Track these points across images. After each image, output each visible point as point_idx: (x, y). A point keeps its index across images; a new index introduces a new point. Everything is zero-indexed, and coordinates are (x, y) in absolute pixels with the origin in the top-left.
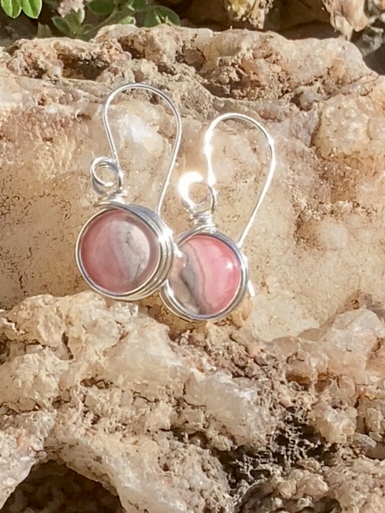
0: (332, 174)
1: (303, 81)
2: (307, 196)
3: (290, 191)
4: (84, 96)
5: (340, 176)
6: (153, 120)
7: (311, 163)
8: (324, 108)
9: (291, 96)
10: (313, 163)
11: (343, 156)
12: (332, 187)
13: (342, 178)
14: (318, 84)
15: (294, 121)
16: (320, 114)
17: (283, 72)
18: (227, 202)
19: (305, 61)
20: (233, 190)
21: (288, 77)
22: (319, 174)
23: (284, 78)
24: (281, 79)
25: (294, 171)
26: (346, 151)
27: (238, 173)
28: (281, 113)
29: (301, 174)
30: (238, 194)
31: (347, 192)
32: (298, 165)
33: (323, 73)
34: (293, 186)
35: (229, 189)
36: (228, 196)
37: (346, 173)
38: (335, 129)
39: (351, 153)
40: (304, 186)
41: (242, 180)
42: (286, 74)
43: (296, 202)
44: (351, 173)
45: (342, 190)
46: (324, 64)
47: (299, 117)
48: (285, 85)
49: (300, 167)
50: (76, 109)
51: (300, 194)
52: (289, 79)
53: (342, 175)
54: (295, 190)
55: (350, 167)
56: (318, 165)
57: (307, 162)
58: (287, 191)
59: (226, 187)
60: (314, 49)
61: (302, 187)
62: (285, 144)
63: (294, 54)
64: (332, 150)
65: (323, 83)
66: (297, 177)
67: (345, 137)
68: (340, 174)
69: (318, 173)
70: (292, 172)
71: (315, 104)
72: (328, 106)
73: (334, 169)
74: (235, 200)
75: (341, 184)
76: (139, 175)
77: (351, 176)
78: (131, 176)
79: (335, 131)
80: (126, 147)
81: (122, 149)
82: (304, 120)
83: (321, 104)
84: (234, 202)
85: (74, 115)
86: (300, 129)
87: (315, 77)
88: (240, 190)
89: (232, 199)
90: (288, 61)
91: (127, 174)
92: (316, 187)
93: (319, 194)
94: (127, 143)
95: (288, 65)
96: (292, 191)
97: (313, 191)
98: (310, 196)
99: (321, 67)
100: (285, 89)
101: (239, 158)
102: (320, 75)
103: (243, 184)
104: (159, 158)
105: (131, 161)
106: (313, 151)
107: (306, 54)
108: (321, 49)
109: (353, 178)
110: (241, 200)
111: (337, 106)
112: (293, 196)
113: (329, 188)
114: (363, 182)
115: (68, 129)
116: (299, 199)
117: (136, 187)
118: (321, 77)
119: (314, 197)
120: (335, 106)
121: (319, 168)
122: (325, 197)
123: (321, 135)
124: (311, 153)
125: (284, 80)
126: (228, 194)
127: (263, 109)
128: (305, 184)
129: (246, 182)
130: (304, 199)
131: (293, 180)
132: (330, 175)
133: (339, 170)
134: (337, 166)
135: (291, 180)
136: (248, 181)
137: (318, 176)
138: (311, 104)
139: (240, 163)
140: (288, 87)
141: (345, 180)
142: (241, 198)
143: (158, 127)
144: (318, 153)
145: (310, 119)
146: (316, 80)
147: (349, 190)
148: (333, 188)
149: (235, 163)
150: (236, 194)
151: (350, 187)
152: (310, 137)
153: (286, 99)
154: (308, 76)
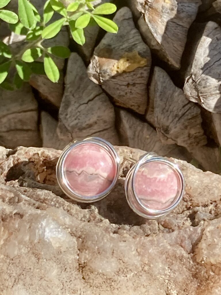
0: (201, 275)
1: (202, 203)
2: (178, 289)
3: (166, 284)
4: (25, 200)
5: (206, 278)
6: (65, 224)
7: (186, 265)
8: (207, 226)
9: (189, 212)
10: (188, 265)
11: (210, 264)
12: (198, 284)
13: (207, 279)
14: (211, 207)
15: (181, 233)
16: (203, 230)
17: (187, 195)
18: (109, 289)
19: (204, 189)
20: (115, 281)
21: (191, 199)
22: (192, 274)
23: (188, 199)
24: (185, 200)
25: (171, 270)
26: (212, 261)
27: (121, 269)
28: (175, 225)
29: (176, 273)
30: (117, 284)
31: (206, 291)
32: (175, 266)
33: (216, 200)
34: (169, 280)
35: (112, 280)
36: (110, 284)
37: (210, 277)
38: (210, 243)
39: (215, 263)
40: (177, 281)
41: (123, 275)
42: (190, 196)
43: (169, 292)
44: (213, 277)
45: (204, 289)
46: (218, 193)
47: (186, 231)
48: (188, 204)
49: (176, 268)
50: (15, 209)
51: (173, 287)
52: (191, 200)
53: (207, 277)
54: (170, 284)
55: (214, 272)
56: (192, 267)
57: (184, 264)
58: (163, 284)
59: (111, 279)
60: (212, 182)
61: (175, 282)
62: (168, 250)
63: (196, 184)
64: (203, 259)
65: (216, 206)
66: (172, 274)
67: (214, 251)
68: (205, 276)
69: (191, 272)
70: (170, 271)
71: (202, 222)
72: (210, 225)
73: (203, 272)
74: (115, 288)
75: (205, 284)
76: (46, 263)
77: (213, 280)
78: (40, 263)
79: (209, 245)
80: (39, 242)
81: (36, 243)
82: (189, 233)
83: (206, 223)
84: (114, 290)
85: (12, 214)
86: (185, 240)
87: (211, 201)
88: (119, 282)
89: (113, 287)
90: (191, 188)
91: (38, 261)
92: (187, 283)
93: (187, 289)
94: (40, 240)
95: (191, 191)
96: (167, 284)
97: (184, 285)
98: (181, 289)
99: (216, 195)
100: (189, 206)
101: (123, 260)
102: (215, 200)
103: (123, 277)
104: (64, 252)
105: (41, 253)
106: (190, 257)
107: (206, 185)
108: (217, 182)
109: (213, 282)
110: (119, 289)
111: (217, 227)
112: (168, 288)
113: (196, 286)
114: (218, 287)
115: (6, 223)
116: (171, 290)
117: (42, 271)
118: (215, 202)
119: (184, 290)
120: (215, 226)
121: (193, 270)
122: (191, 291)
123: (199, 246)
124: (188, 258)
125: (187, 200)
126: (111, 283)
127: (164, 220)
128: (178, 280)
129: (126, 276)
130: (175, 291)
131: (169, 276)
132: (199, 276)
133: (205, 273)
134: (205, 270)
135: (168, 276)
136: (128, 276)
137: (191, 275)
138: (200, 221)
139: (124, 262)
140: (191, 205)
141: (208, 282)
142: (120, 288)
143: (69, 230)
144: (194, 259)
145: (194, 233)
146: (211, 203)
147: (208, 289)
148: (199, 286)
149: (119, 262)
150: (116, 284)
151: (209, 288)
152: (191, 246)
153: (185, 214)
154: (205, 199)
